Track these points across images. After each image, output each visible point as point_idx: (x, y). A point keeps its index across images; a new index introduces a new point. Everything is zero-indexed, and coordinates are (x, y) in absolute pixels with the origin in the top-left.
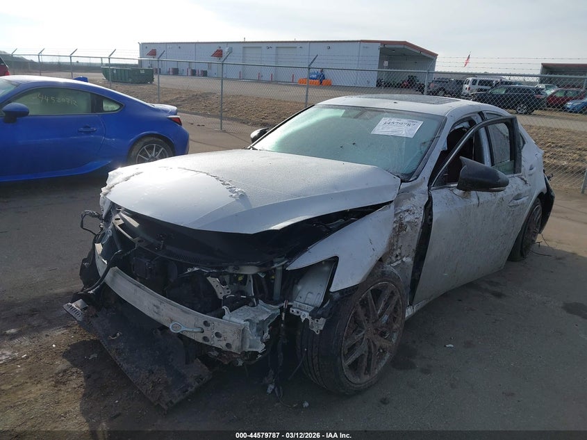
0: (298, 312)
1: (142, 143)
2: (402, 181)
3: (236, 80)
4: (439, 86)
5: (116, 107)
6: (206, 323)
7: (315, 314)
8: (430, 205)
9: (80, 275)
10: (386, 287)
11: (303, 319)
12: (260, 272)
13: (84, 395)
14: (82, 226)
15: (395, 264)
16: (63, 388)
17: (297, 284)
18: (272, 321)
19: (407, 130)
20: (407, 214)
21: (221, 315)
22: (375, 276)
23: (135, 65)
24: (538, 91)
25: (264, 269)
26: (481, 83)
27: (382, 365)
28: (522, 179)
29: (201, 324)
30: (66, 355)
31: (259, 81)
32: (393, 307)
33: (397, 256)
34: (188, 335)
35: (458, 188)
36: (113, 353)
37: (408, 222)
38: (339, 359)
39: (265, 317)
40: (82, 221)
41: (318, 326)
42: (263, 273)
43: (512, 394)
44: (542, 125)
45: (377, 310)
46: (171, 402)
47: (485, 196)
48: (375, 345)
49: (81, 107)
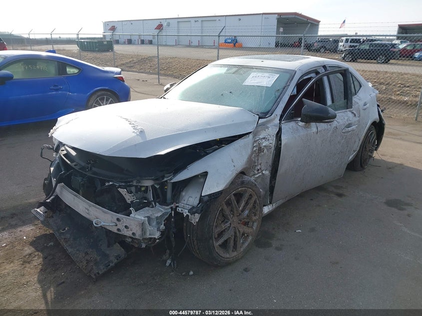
0: (182, 211)
1: (96, 96)
2: (260, 118)
3: (172, 46)
4: (320, 44)
5: (76, 71)
6: (118, 220)
7: (192, 211)
8: (280, 134)
9: (43, 189)
10: (245, 191)
11: (185, 215)
12: (155, 184)
13: (41, 270)
14: (41, 156)
15: (257, 176)
16: (28, 265)
17: (182, 191)
18: (166, 217)
19: (267, 81)
20: (264, 140)
21: (129, 214)
22: (236, 184)
23: (101, 38)
24: (394, 46)
25: (157, 182)
26: (353, 41)
27: (246, 245)
28: (353, 113)
29: (115, 220)
30: (32, 244)
31: (189, 46)
32: (252, 204)
33: (258, 170)
34: (108, 228)
35: (301, 121)
36: (62, 242)
37: (265, 146)
38: (211, 241)
39: (159, 214)
40: (42, 152)
41: (195, 219)
42: (158, 184)
43: (337, 263)
44: (395, 71)
45: (239, 207)
46: (98, 273)
47: (322, 126)
48: (239, 231)
49: (52, 71)
